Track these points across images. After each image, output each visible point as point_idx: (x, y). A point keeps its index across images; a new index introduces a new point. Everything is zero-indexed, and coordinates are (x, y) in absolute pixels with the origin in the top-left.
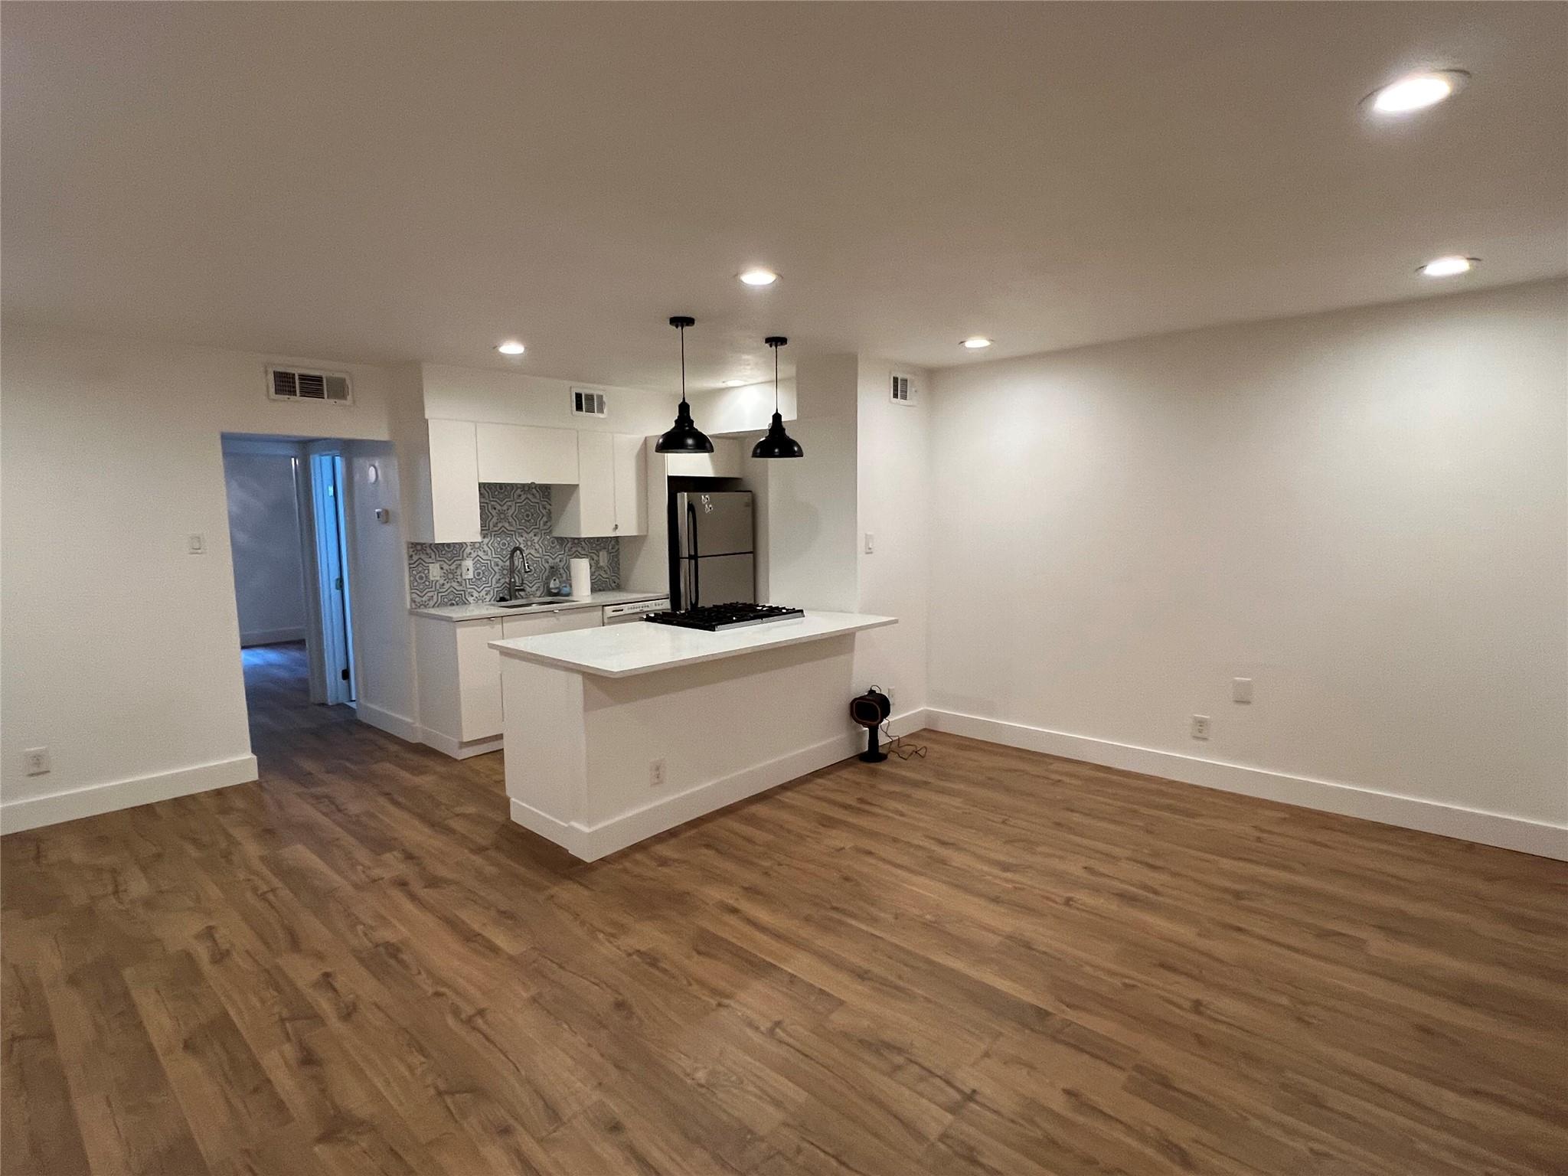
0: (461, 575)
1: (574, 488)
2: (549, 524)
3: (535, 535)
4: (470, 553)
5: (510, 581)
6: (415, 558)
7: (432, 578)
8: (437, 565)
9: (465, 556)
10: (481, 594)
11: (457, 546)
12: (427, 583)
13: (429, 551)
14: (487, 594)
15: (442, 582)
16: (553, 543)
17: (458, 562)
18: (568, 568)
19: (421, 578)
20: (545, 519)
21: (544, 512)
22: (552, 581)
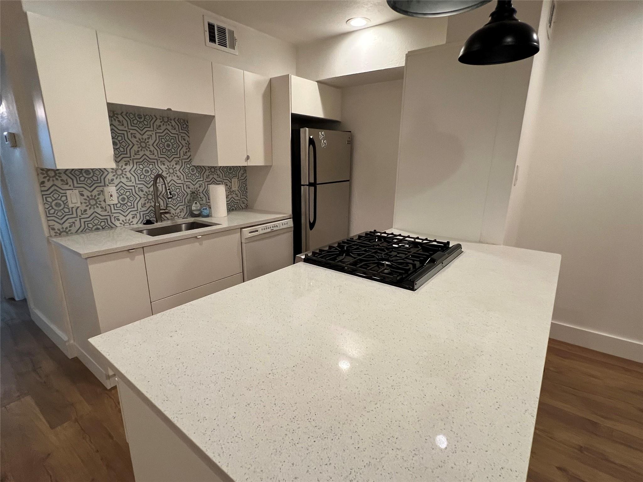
0: (105, 201)
1: (211, 118)
2: (188, 154)
3: (176, 164)
4: (112, 180)
5: (155, 205)
6: (48, 184)
7: (71, 205)
8: (76, 192)
9: (107, 183)
10: (128, 218)
11: (97, 173)
12: (66, 210)
13: (64, 177)
14: (133, 218)
15: (83, 207)
16: (193, 172)
17: (101, 188)
18: (207, 193)
19: (58, 205)
20: (184, 149)
21: (183, 142)
22: (194, 204)
